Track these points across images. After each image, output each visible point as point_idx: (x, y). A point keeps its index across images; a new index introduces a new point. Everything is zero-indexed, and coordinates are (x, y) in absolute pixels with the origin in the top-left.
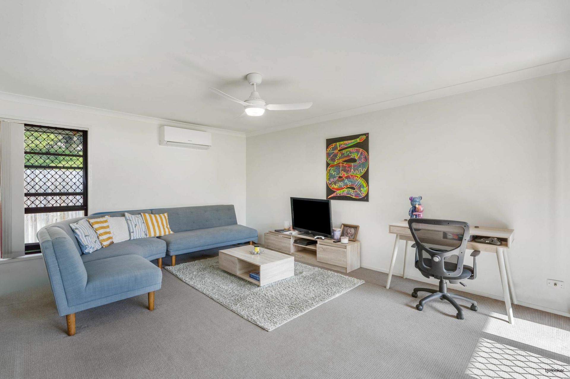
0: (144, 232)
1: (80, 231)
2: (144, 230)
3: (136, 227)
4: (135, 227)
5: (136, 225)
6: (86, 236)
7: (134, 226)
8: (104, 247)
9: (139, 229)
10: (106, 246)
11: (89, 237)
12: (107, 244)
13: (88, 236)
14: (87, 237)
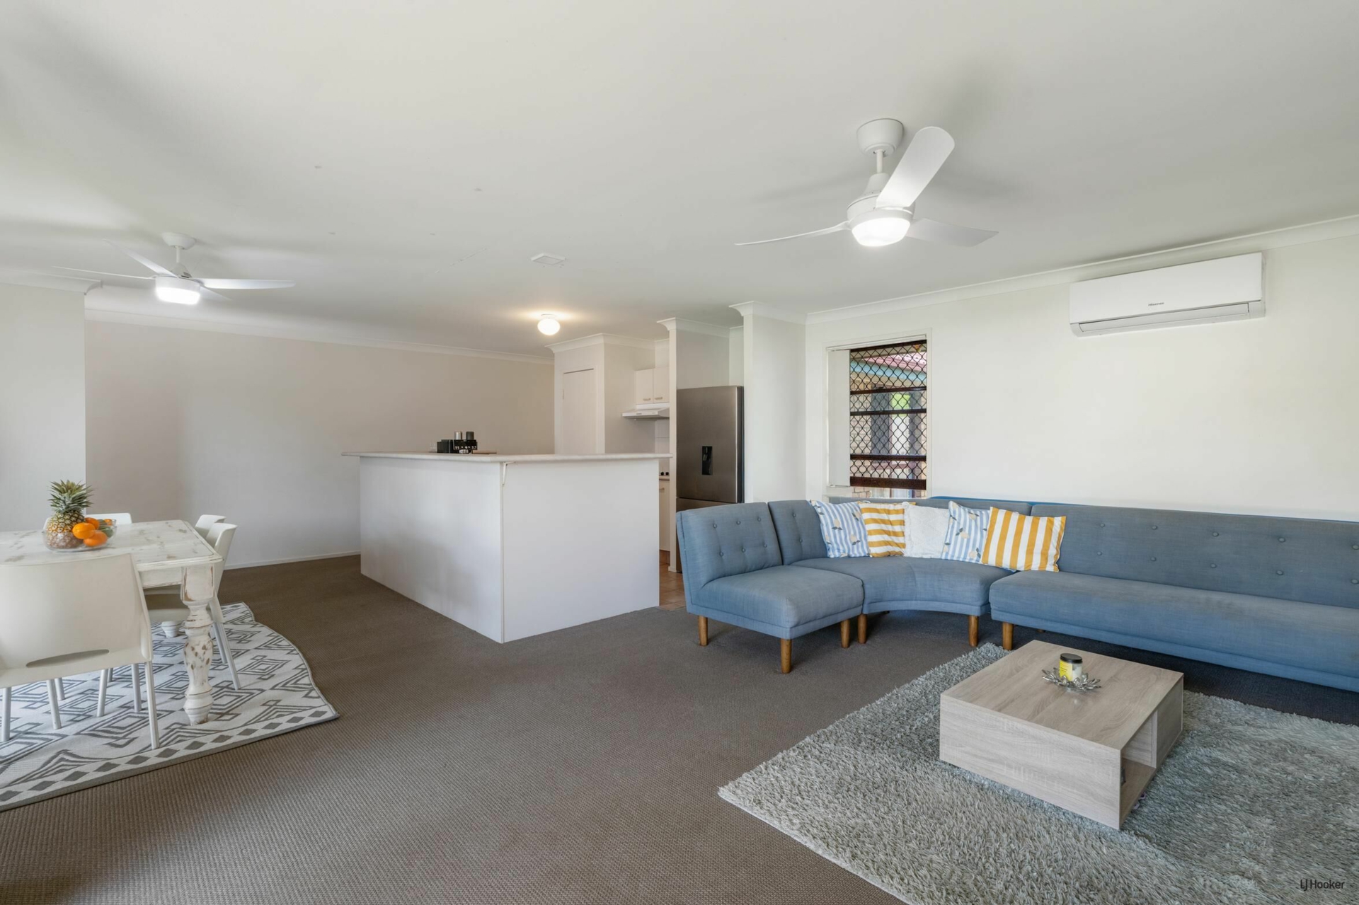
0: (977, 550)
1: (825, 518)
2: (977, 546)
3: (960, 536)
4: (958, 534)
5: (961, 530)
6: (834, 528)
7: (955, 532)
8: (871, 556)
9: (965, 540)
10: (876, 556)
11: (842, 531)
12: (878, 552)
13: (840, 529)
14: (837, 531)
